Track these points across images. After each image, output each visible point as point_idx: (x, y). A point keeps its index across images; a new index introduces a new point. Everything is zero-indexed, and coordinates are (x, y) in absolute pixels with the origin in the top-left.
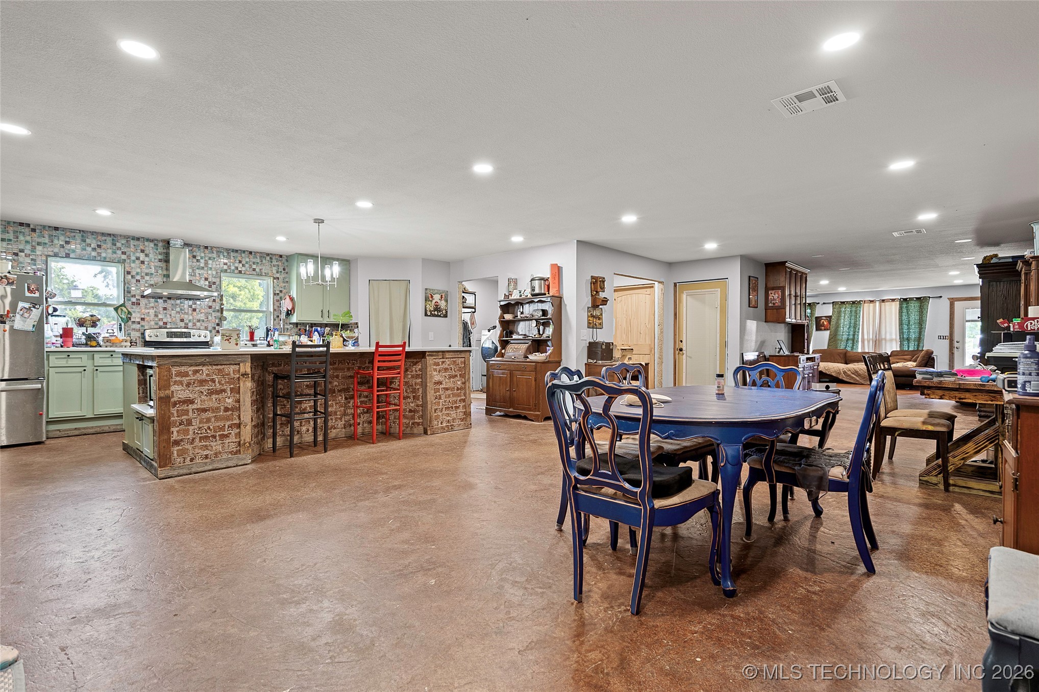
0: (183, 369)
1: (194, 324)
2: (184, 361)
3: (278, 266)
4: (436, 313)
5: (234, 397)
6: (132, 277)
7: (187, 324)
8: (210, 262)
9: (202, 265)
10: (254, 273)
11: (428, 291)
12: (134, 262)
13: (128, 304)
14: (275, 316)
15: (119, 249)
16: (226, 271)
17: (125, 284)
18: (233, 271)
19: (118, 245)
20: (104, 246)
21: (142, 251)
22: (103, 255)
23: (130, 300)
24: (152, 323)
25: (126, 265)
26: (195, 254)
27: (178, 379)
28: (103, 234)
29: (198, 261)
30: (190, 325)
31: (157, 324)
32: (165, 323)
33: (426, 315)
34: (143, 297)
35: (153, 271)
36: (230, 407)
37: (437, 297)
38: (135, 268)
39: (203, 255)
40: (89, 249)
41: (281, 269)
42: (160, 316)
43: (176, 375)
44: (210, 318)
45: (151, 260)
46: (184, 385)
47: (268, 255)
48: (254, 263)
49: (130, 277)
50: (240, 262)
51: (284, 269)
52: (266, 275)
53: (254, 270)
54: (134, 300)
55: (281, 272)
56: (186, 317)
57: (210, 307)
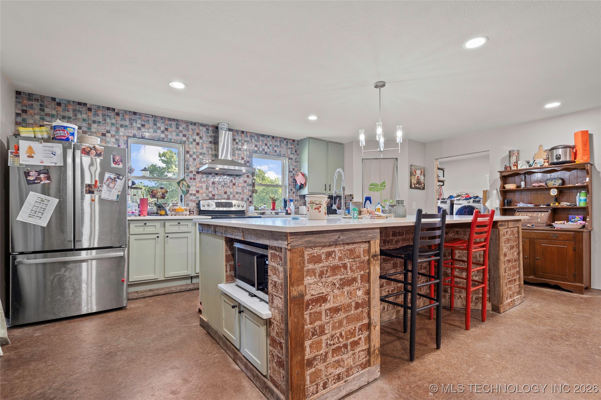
0: (316, 251)
1: (234, 197)
2: (319, 240)
3: (292, 148)
4: (418, 185)
5: (364, 287)
6: (191, 156)
7: (229, 196)
8: (245, 144)
9: (240, 147)
10: (276, 154)
11: (413, 167)
12: (192, 143)
13: (187, 179)
14: (290, 190)
15: (181, 132)
16: (256, 152)
17: (185, 162)
18: (261, 152)
19: (181, 128)
20: (170, 129)
21: (198, 134)
22: (170, 137)
23: (188, 176)
24: (204, 195)
25: (186, 146)
26: (235, 137)
27: (311, 266)
28: (170, 119)
29: (237, 143)
30: (231, 196)
31: (208, 196)
32: (214, 195)
33: (411, 187)
34: (198, 173)
35: (205, 151)
36: (360, 301)
37: (418, 172)
38: (193, 149)
39: (240, 138)
40: (159, 131)
41: (294, 151)
42: (210, 189)
43: (309, 262)
44: (245, 191)
45: (204, 142)
46: (317, 275)
47: (285, 139)
48: (275, 146)
49: (188, 156)
50: (266, 145)
51: (296, 151)
52: (284, 156)
53: (276, 151)
54: (191, 175)
55: (294, 153)
56: (228, 190)
57: (245, 182)
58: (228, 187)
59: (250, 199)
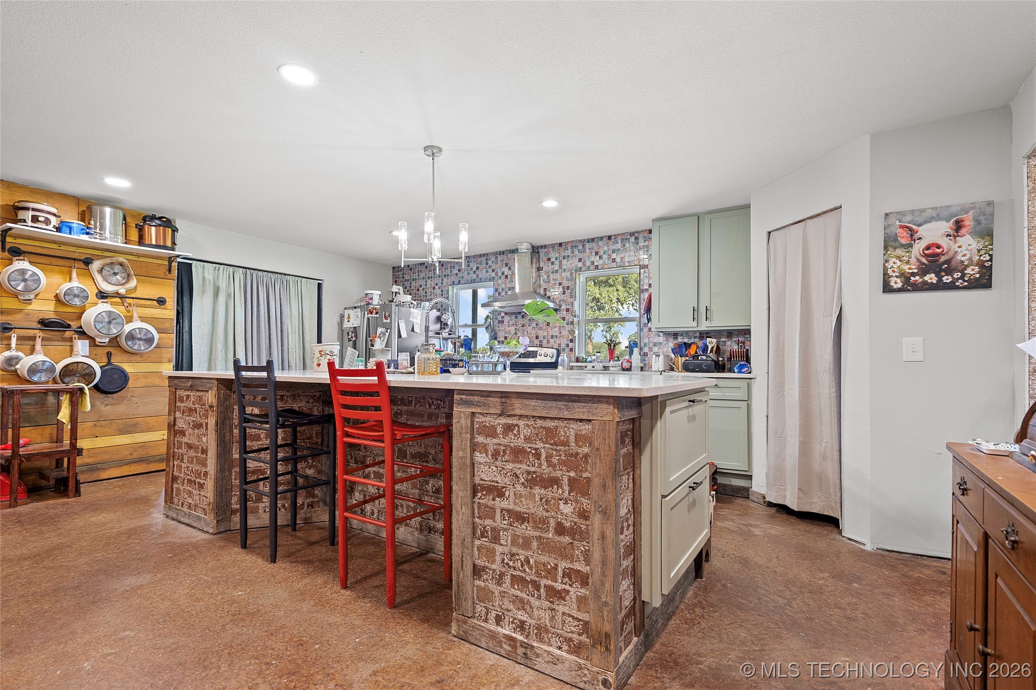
1: (548, 342)
4: (931, 278)
7: (541, 342)
8: (564, 262)
9: (556, 267)
10: (614, 265)
12: (501, 278)
14: (643, 325)
15: (490, 267)
16: (579, 270)
18: (589, 267)
19: (490, 263)
20: (480, 267)
21: (507, 265)
22: (480, 276)
23: (496, 319)
26: (550, 256)
28: (480, 256)
29: (553, 263)
30: (545, 342)
33: (887, 288)
34: (506, 313)
39: (557, 255)
40: (472, 272)
42: (518, 334)
44: (563, 332)
47: (632, 234)
48: (613, 252)
49: (497, 294)
50: (597, 253)
53: (614, 260)
54: (500, 318)
56: (541, 333)
57: (564, 319)
58: (541, 329)
59: (570, 345)
